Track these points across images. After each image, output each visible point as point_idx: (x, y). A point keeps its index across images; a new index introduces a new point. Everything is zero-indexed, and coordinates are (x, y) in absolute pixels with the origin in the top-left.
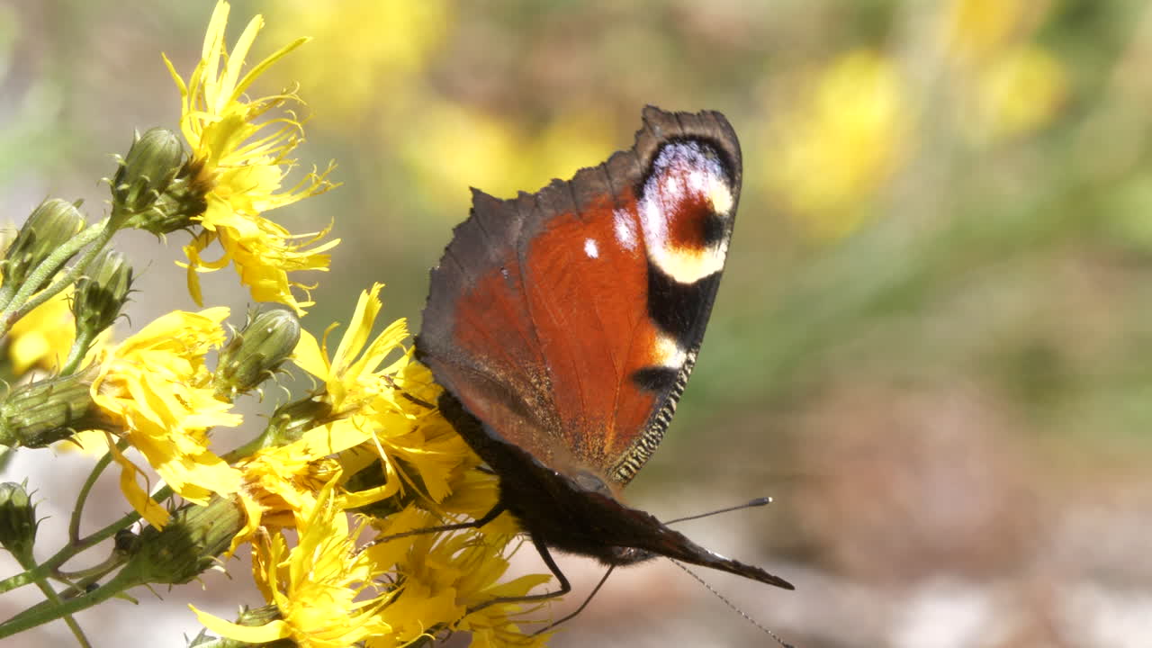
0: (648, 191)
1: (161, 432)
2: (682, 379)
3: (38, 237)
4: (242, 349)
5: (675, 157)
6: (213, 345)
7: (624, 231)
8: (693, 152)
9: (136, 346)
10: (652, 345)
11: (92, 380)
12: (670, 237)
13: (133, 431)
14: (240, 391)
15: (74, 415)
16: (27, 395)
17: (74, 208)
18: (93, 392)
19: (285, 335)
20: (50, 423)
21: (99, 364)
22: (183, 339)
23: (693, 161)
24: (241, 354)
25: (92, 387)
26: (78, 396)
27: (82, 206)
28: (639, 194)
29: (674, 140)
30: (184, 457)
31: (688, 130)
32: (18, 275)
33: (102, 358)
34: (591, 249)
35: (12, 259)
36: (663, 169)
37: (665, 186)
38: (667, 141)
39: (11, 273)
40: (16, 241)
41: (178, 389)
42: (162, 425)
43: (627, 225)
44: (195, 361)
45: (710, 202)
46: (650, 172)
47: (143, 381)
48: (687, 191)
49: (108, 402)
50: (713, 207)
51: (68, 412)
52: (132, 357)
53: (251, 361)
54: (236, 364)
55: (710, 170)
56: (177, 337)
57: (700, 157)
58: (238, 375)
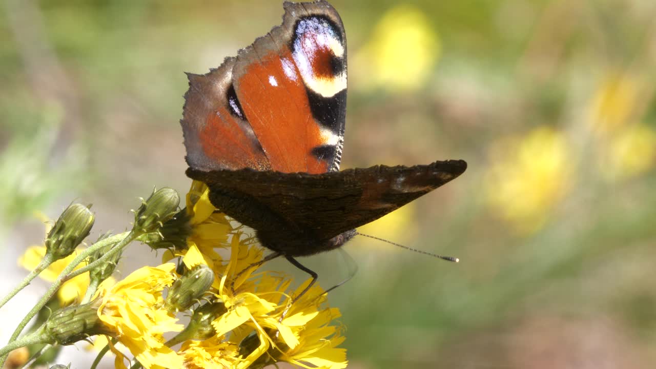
0: (296, 47)
1: (138, 336)
2: (339, 151)
3: (67, 226)
4: (181, 287)
5: (306, 27)
6: (167, 285)
7: (289, 71)
8: (316, 24)
9: (123, 287)
10: (318, 134)
11: (99, 306)
12: (314, 72)
13: (122, 335)
14: (180, 310)
15: (88, 327)
16: (61, 315)
17: (87, 209)
18: (99, 313)
19: (206, 279)
20: (75, 331)
21: (102, 297)
22: (149, 283)
23: (317, 29)
24: (181, 290)
25: (98, 310)
26: (91, 315)
27: (92, 207)
28: (292, 50)
29: (303, 18)
30: (151, 349)
31: (310, 12)
32: (55, 248)
33: (104, 294)
34: (273, 81)
35: (52, 238)
36: (301, 34)
37: (305, 44)
38: (300, 19)
39: (52, 246)
40: (54, 228)
41: (148, 311)
42: (138, 331)
43: (289, 67)
44: (156, 294)
45: (331, 50)
46: (295, 37)
47: (127, 307)
48: (317, 46)
49: (107, 319)
50: (334, 53)
51: (85, 325)
52: (120, 293)
53: (186, 294)
54: (178, 296)
55: (327, 33)
56: (146, 281)
57: (320, 26)
58: (179, 302)
